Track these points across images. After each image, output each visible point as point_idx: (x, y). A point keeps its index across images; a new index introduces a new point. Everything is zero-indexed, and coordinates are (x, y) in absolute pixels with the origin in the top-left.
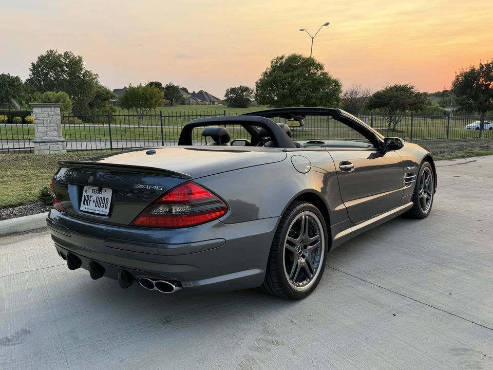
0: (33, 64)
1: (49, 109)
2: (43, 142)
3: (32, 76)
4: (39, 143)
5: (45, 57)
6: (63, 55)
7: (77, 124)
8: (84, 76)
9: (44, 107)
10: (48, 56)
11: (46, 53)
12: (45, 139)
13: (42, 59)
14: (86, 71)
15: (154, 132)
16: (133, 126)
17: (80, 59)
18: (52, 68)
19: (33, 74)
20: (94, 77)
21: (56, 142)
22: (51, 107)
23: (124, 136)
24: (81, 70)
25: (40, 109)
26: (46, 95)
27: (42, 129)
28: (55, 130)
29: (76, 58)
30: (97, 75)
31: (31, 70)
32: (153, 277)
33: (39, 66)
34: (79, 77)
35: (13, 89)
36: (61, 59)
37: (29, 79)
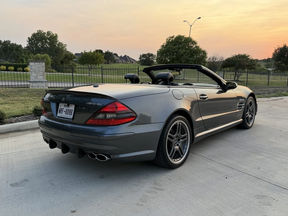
0: (29, 38)
1: (39, 63)
2: (35, 82)
3: (29, 45)
4: (33, 82)
5: (36, 34)
6: (46, 33)
7: (54, 73)
8: (58, 45)
9: (36, 62)
10: (38, 33)
11: (37, 32)
12: (36, 80)
13: (34, 35)
14: (59, 43)
15: (98, 78)
16: (86, 75)
17: (56, 35)
18: (40, 40)
19: (29, 44)
20: (64, 46)
21: (42, 82)
22: (39, 62)
23: (80, 80)
24: (57, 42)
25: (34, 63)
26: (37, 55)
27: (34, 74)
28: (42, 75)
29: (54, 35)
30: (66, 45)
31: (28, 42)
32: (95, 152)
33: (32, 39)
34: (55, 46)
35: (18, 52)
36: (45, 35)
37: (27, 47)
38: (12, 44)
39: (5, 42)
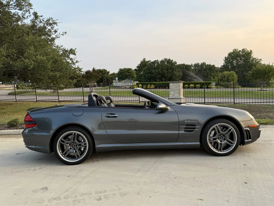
0: (226, 57)
2: (172, 99)
3: (225, 63)
4: (171, 99)
5: (232, 53)
6: (241, 50)
8: (252, 61)
9: (174, 83)
10: (234, 52)
11: (232, 51)
12: (174, 97)
13: (230, 54)
14: (253, 58)
17: (251, 51)
18: (235, 58)
19: (225, 62)
20: (259, 61)
21: (177, 99)
22: (177, 83)
24: (250, 58)
25: (172, 84)
27: (172, 93)
29: (249, 51)
30: (261, 59)
31: (224, 61)
33: (228, 58)
34: (249, 62)
35: (210, 71)
36: (240, 53)
37: (223, 65)
38: (207, 65)
39: (202, 64)
